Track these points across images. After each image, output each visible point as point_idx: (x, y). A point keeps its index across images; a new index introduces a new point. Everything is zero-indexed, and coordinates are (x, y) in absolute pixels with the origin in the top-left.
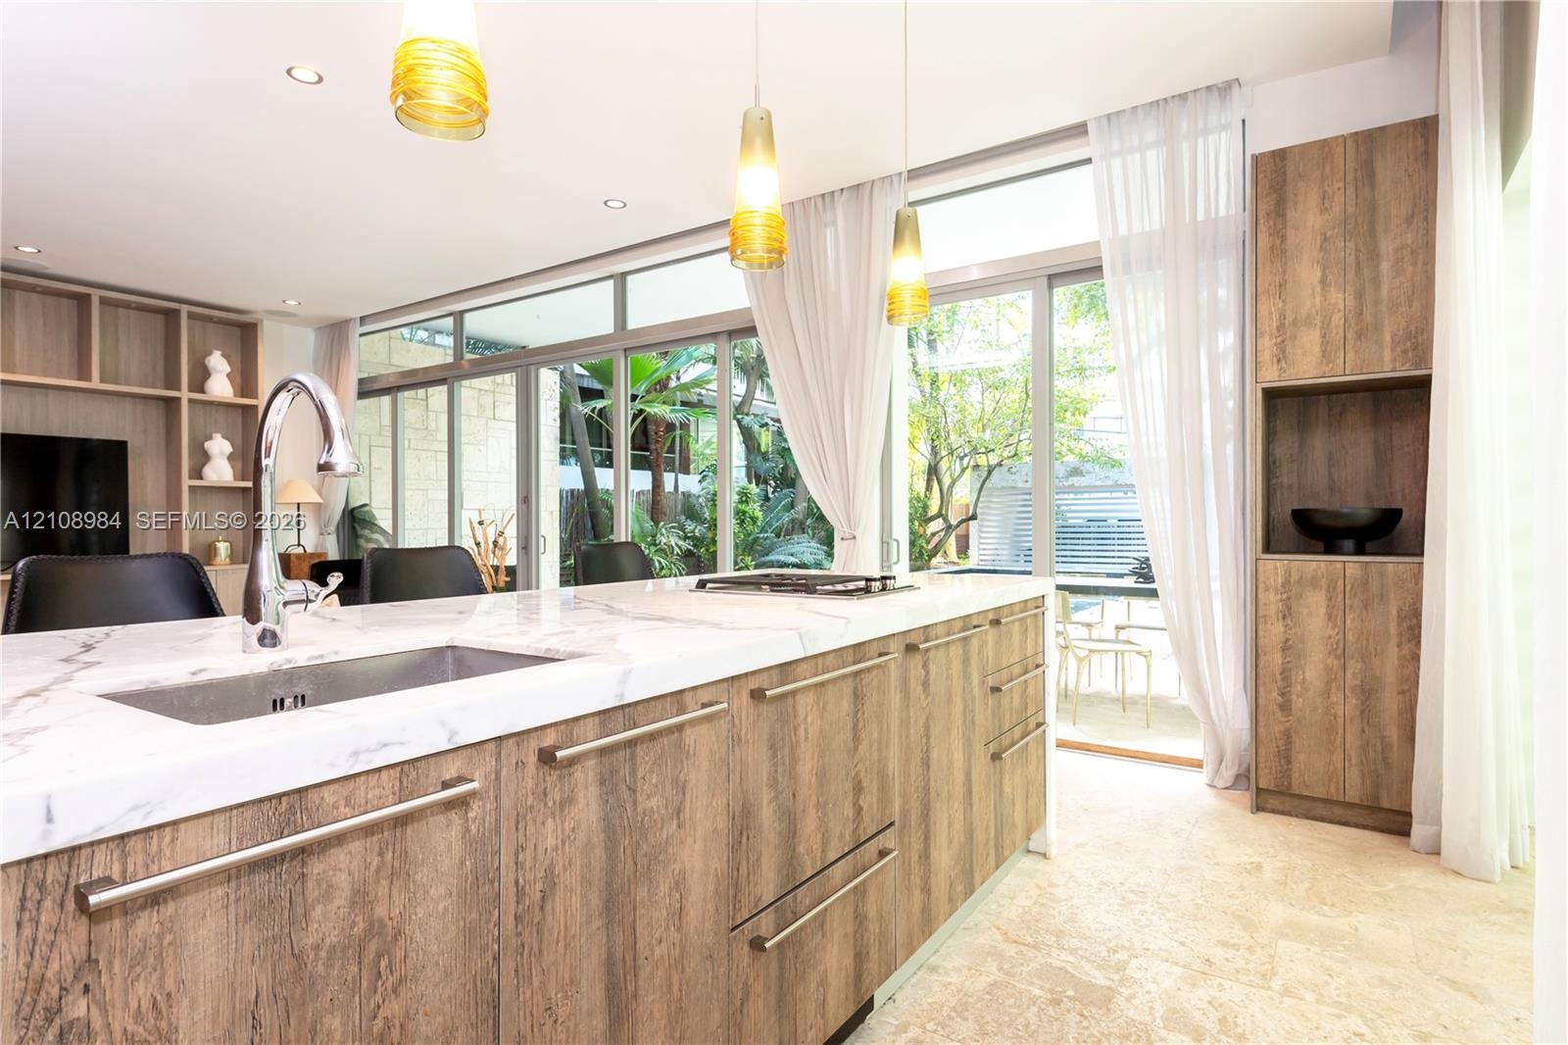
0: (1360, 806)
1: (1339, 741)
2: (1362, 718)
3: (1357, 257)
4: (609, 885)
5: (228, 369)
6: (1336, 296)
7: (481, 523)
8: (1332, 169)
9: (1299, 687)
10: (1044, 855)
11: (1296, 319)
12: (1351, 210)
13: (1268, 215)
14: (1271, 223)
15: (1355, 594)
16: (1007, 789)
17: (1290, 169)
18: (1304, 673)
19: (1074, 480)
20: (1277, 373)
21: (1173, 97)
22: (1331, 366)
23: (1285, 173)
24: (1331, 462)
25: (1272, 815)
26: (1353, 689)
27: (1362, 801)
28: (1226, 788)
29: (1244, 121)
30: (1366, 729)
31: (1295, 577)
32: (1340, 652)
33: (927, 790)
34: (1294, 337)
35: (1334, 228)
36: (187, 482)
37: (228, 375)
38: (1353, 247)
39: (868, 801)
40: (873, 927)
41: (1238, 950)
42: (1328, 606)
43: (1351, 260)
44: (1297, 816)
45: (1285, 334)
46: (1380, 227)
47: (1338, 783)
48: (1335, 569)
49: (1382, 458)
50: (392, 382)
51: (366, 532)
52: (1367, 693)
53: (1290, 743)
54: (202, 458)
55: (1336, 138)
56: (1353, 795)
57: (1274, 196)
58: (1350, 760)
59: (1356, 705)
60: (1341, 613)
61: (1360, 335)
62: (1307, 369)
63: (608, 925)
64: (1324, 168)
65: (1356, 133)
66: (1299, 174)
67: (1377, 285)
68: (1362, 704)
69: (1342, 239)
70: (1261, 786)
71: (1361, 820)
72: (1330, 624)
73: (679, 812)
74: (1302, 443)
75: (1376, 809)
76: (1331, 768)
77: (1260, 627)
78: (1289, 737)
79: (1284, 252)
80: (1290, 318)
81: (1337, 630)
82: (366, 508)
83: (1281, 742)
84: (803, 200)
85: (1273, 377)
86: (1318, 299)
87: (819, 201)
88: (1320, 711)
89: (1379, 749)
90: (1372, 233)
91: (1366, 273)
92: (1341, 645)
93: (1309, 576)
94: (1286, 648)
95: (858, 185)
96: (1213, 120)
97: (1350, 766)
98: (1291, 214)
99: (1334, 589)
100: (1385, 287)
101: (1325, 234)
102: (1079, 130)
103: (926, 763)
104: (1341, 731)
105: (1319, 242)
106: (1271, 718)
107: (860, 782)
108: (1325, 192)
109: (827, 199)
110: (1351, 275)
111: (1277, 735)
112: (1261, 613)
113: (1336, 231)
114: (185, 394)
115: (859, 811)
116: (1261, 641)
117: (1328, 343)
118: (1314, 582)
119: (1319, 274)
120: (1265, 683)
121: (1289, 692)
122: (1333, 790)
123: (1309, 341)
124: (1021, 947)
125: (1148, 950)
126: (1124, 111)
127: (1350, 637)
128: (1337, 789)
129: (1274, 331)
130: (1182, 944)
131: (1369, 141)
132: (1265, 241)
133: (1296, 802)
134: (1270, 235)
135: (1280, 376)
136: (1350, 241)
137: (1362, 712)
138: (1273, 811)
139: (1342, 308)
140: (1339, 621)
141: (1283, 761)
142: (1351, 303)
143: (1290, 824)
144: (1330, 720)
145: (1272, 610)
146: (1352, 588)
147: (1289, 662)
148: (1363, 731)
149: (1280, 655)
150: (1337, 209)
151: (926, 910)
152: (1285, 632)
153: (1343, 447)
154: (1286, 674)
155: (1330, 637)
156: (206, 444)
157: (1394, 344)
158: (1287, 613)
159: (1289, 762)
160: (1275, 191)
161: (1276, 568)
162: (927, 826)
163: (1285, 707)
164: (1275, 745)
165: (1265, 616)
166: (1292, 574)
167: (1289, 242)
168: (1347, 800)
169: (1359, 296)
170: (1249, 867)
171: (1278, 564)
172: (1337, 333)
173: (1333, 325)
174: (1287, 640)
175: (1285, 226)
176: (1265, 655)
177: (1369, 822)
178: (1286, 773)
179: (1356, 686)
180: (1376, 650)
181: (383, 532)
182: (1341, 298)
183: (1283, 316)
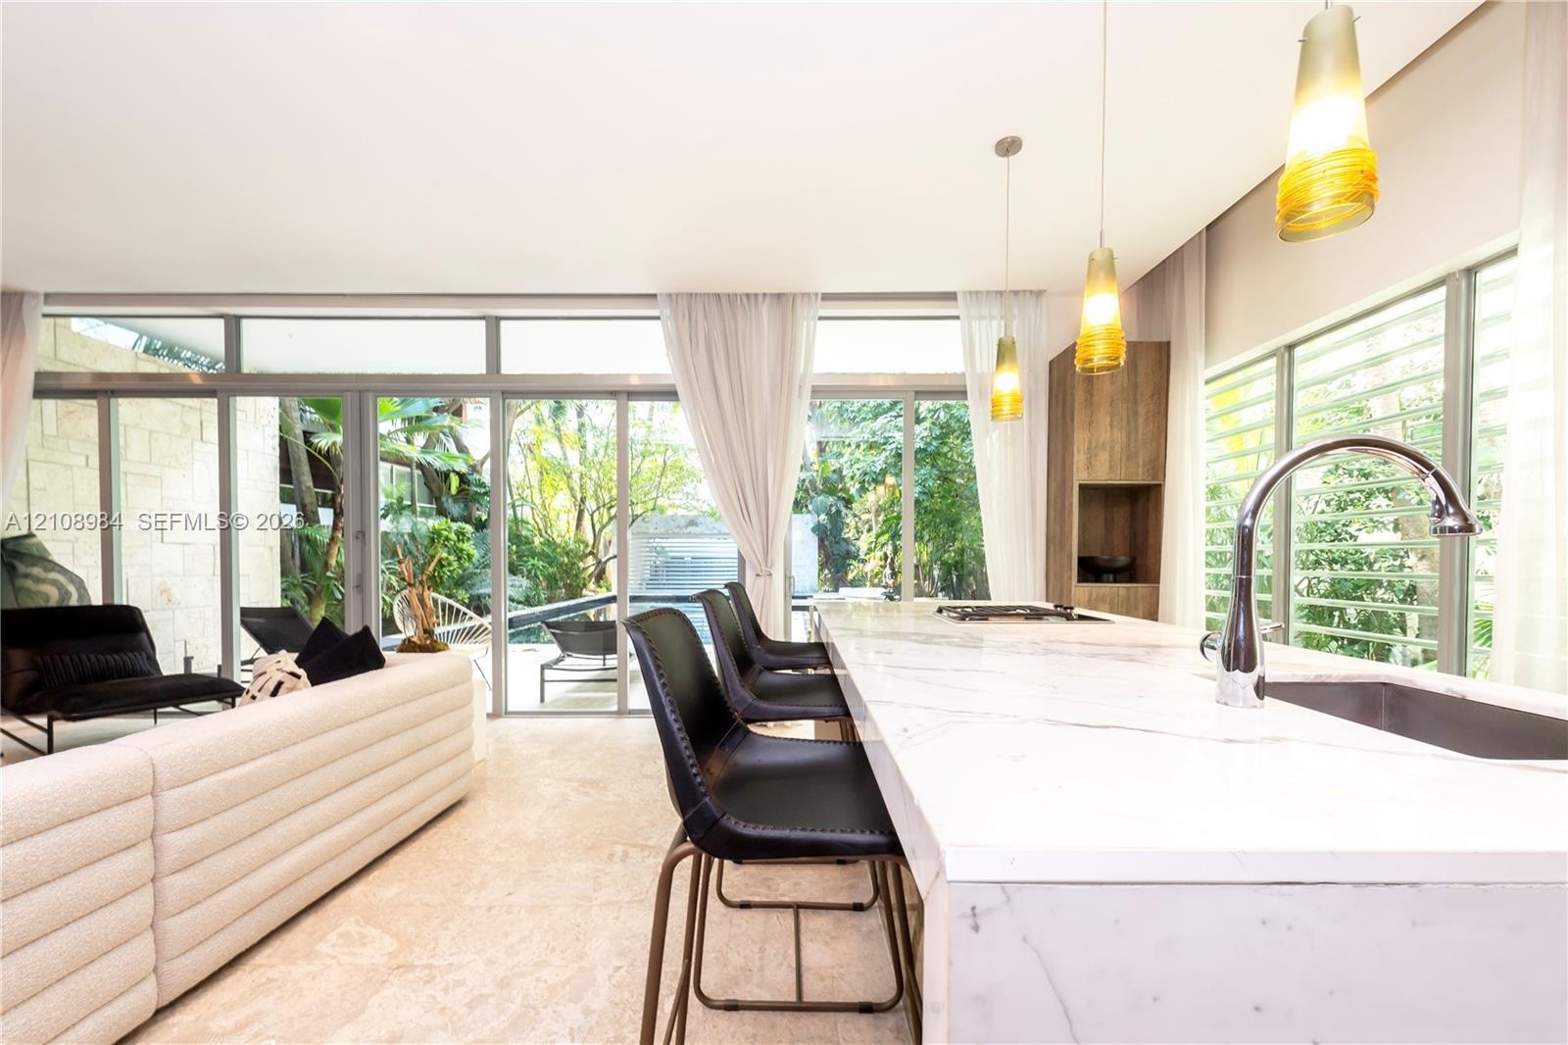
3: (1128, 413)
6: (1117, 434)
11: (1097, 444)
12: (1125, 385)
15: (1123, 605)
19: (691, 529)
21: (1009, 291)
22: (1114, 474)
34: (1096, 455)
35: (1117, 395)
38: (1126, 407)
43: (1125, 414)
45: (1091, 453)
46: (1139, 397)
48: (1114, 591)
61: (1128, 458)
62: (1101, 474)
67: (1137, 431)
69: (1121, 402)
79: (1092, 404)
80: (1094, 444)
82: (34, 539)
85: (1085, 478)
86: (1108, 434)
87: (745, 299)
90: (1135, 402)
91: (1132, 424)
93: (1101, 596)
95: (780, 295)
96: (1033, 308)
99: (1113, 603)
100: (1140, 432)
101: (1112, 397)
102: (950, 297)
105: (1109, 401)
109: (752, 299)
110: (1124, 423)
113: (1118, 397)
117: (1112, 460)
119: (1109, 419)
123: (1104, 457)
129: (1086, 451)
131: (1135, 348)
132: (1082, 395)
134: (1085, 392)
135: (1088, 477)
136: (1124, 403)
139: (1120, 442)
142: (1124, 438)
150: (1119, 385)
157: (1144, 465)
161: (1083, 590)
166: (1092, 595)
169: (1128, 436)
171: (1084, 587)
172: (1117, 456)
173: (1115, 450)
175: (1092, 388)
181: (64, 571)
182: (1119, 436)
183: (1090, 442)
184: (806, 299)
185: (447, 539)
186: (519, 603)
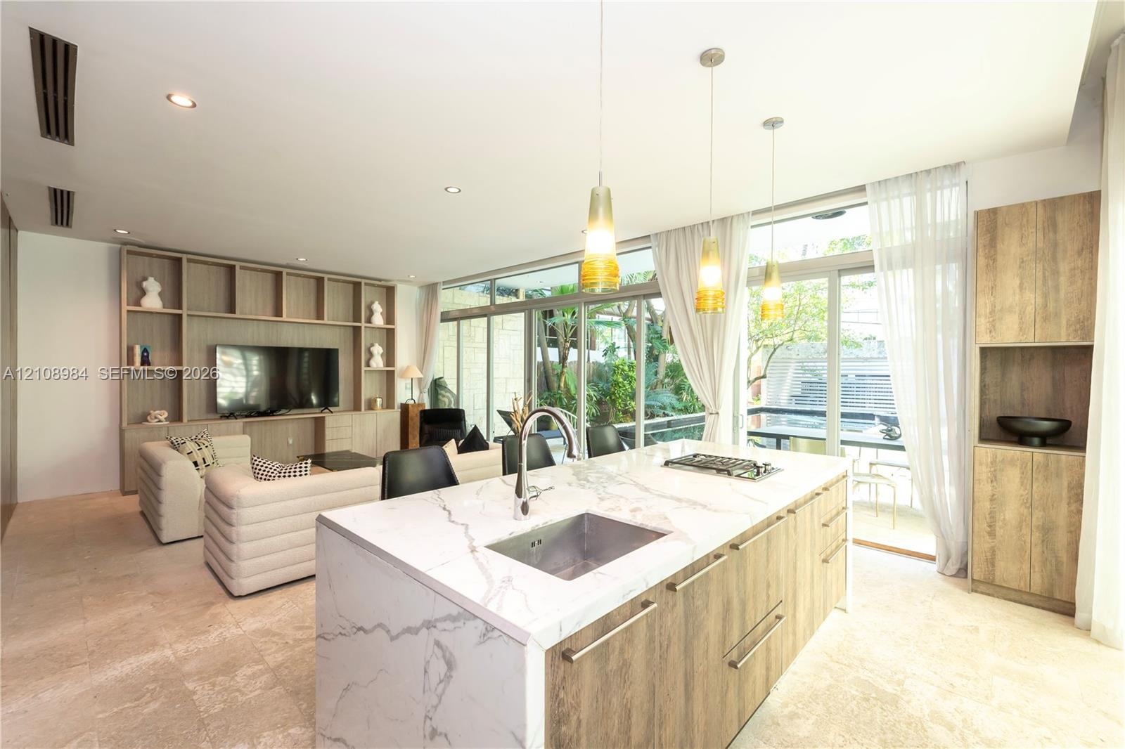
0: (1040, 596)
1: (1027, 557)
2: (1043, 546)
3: (1044, 273)
4: (686, 640)
5: (381, 310)
6: (1029, 296)
7: (516, 399)
8: (1027, 221)
9: (1001, 523)
10: (845, 610)
11: (1002, 308)
12: (1040, 245)
13: (984, 246)
14: (987, 251)
15: (1040, 472)
16: (829, 577)
17: (1000, 220)
18: (1004, 515)
20: (989, 339)
21: (922, 172)
22: (1025, 336)
23: (996, 222)
24: (1023, 388)
25: (982, 595)
26: (1037, 527)
27: (1041, 592)
28: (951, 576)
29: (967, 182)
30: (1046, 552)
31: (999, 458)
32: (1028, 505)
33: (795, 582)
34: (1001, 318)
35: (1028, 255)
36: (364, 368)
37: (381, 313)
38: (1042, 268)
39: (772, 592)
40: (773, 654)
41: (969, 680)
42: (1021, 477)
43: (1040, 274)
44: (998, 597)
45: (995, 317)
46: (1060, 256)
47: (1026, 581)
48: (1026, 456)
49: (1057, 386)
50: (457, 314)
51: (443, 392)
52: (1047, 530)
53: (994, 555)
54: (371, 355)
55: (1031, 202)
56: (1036, 589)
57: (989, 235)
58: (1034, 568)
59: (1039, 536)
60: (1030, 482)
61: (1045, 319)
62: (1009, 336)
63: (686, 658)
64: (1022, 220)
65: (1045, 200)
66: (1005, 223)
67: (1057, 290)
68: (1043, 536)
69: (1034, 262)
70: (975, 578)
71: (1040, 604)
72: (1022, 488)
73: (707, 605)
74: (1003, 375)
75: (1051, 598)
76: (1021, 571)
77: (976, 486)
78: (994, 551)
79: (995, 268)
80: (998, 307)
81: (1027, 492)
82: (441, 380)
83: (988, 554)
84: (690, 226)
85: (987, 341)
86: (1017, 297)
87: (700, 227)
88: (1015, 538)
89: (1054, 563)
90: (1054, 259)
91: (1050, 283)
92: (1030, 500)
93: (1009, 459)
94: (992, 499)
95: (723, 219)
96: (947, 182)
97: (1034, 572)
98: (1000, 246)
99: (1025, 467)
100: (1063, 292)
101: (1022, 259)
102: (862, 189)
103: (795, 569)
104: (1028, 551)
105: (1018, 263)
106: (982, 539)
107: (769, 583)
108: (1023, 234)
109: (705, 226)
110: (1040, 283)
111: (986, 549)
112: (977, 477)
113: (1030, 258)
114: (363, 324)
115: (768, 597)
116: (976, 494)
117: (1023, 323)
118: (1012, 462)
119: (1018, 282)
120: (978, 519)
121: (995, 525)
122: (1022, 584)
123: (1011, 321)
124: (841, 665)
125: (914, 674)
126: (889, 179)
127: (1035, 496)
128: (1025, 585)
129: (988, 314)
130: (935, 673)
131: (1053, 205)
132: (982, 261)
133: (997, 589)
134: (986, 258)
135: (991, 340)
136: (1039, 263)
137: (1043, 541)
138: (982, 593)
139: (1034, 303)
140: (1029, 487)
141: (989, 565)
142: (1040, 300)
143: (993, 602)
144: (1022, 545)
145: (984, 476)
146: (1037, 468)
147: (994, 508)
148: (1043, 552)
149: (988, 503)
150: (1031, 245)
151: (794, 645)
152: (992, 490)
153: (1031, 380)
154: (992, 515)
155: (1022, 496)
156: (371, 349)
157: (1069, 325)
158: (994, 479)
159: (993, 565)
160: (990, 233)
161: (987, 453)
162: (795, 602)
163: (992, 534)
164: (984, 555)
165: (979, 480)
166: (998, 456)
167: (998, 263)
168: (1032, 591)
169: (1045, 296)
170: (971, 628)
171: (988, 450)
172: (1030, 317)
173: (1027, 311)
174: (993, 495)
175: (996, 253)
176: (979, 502)
177: (1046, 606)
178: (992, 572)
179: (1039, 525)
180: (1053, 505)
181: (450, 392)
182: (1032, 299)
183: (994, 306)
184: (741, 217)
185: (623, 370)
186: (679, 410)
